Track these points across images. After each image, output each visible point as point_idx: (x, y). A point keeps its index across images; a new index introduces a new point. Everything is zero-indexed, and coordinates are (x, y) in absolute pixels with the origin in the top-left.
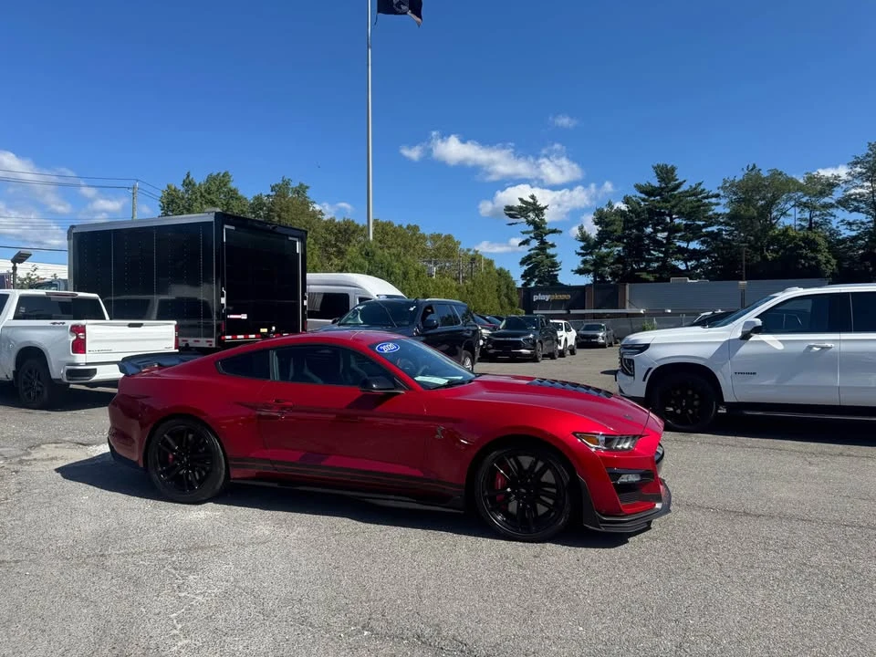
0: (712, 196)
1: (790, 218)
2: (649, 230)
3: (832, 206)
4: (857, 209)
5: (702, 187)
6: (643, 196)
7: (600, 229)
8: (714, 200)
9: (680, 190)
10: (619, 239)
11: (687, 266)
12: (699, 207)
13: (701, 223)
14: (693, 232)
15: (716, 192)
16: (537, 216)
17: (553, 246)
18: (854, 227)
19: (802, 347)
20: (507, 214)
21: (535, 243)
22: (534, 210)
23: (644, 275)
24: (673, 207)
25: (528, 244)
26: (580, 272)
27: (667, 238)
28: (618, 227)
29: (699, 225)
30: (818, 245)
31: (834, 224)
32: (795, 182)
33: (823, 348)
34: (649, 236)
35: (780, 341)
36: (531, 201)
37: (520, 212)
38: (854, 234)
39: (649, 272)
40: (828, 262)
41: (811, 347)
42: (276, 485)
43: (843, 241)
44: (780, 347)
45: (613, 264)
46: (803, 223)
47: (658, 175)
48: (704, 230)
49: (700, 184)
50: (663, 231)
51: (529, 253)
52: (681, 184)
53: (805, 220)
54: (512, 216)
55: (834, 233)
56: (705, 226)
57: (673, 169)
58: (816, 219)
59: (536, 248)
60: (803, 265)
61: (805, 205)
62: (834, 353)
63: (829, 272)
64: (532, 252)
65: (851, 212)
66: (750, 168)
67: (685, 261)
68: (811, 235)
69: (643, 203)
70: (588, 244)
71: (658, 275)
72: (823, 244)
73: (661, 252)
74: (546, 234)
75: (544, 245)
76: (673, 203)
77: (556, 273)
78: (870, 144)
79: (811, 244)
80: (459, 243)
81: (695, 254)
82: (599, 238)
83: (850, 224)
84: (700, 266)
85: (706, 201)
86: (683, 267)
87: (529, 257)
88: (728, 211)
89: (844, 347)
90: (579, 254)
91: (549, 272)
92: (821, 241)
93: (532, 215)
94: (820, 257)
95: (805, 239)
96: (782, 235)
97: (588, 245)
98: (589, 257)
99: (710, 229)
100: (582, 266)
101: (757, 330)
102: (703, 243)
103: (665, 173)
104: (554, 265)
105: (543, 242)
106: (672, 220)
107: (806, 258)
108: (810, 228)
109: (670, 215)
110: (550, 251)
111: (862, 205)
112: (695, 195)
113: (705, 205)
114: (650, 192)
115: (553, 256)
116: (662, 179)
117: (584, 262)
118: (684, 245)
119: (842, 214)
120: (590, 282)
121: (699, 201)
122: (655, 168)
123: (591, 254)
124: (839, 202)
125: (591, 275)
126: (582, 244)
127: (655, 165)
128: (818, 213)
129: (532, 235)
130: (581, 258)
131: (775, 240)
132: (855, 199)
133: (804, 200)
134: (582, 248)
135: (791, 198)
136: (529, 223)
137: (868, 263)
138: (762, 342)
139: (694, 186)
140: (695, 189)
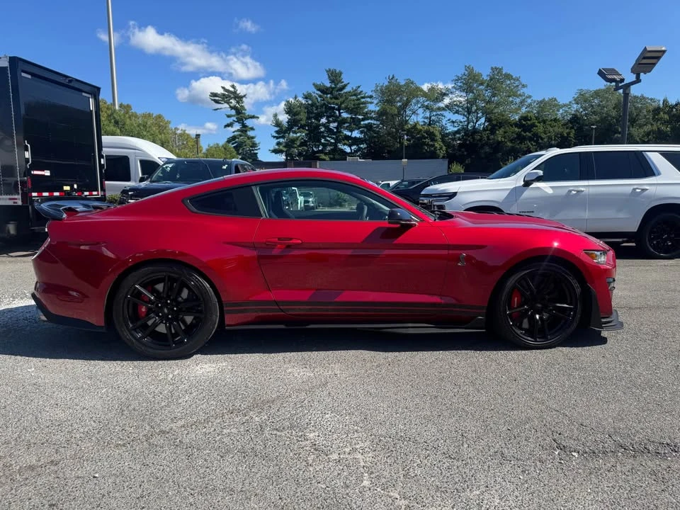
0: (368, 97)
1: (417, 117)
2: (324, 120)
3: (443, 109)
4: (457, 112)
5: (360, 90)
6: (319, 93)
7: (289, 117)
8: (369, 100)
9: (345, 91)
10: (302, 127)
11: (351, 150)
12: (359, 104)
13: (360, 117)
14: (355, 124)
15: (371, 94)
16: (238, 102)
17: (252, 129)
18: (456, 124)
19: (565, 192)
20: (212, 100)
21: (237, 127)
22: (235, 98)
23: (323, 156)
24: (342, 103)
25: (232, 127)
26: (276, 151)
27: (337, 128)
28: (303, 116)
29: (359, 119)
30: (435, 136)
31: (444, 122)
32: (422, 90)
33: (578, 191)
34: (324, 125)
35: (551, 187)
36: (232, 89)
37: (223, 100)
38: (456, 129)
39: (326, 154)
40: (441, 148)
41: (570, 191)
42: (282, 326)
43: (448, 134)
44: (550, 191)
45: (300, 146)
46: (426, 121)
47: (329, 77)
48: (362, 123)
49: (359, 87)
50: (334, 122)
51: (233, 134)
52: (346, 85)
53: (427, 118)
54: (217, 102)
55: (443, 128)
56: (363, 120)
57: (341, 73)
58: (433, 118)
59: (238, 131)
60: (426, 150)
61: (427, 107)
62: (585, 195)
63: (441, 155)
64: (236, 133)
65: (454, 113)
66: (391, 77)
67: (350, 146)
68: (432, 130)
69: (319, 99)
70: (281, 129)
71: (332, 156)
72: (439, 137)
73: (333, 138)
74: (246, 119)
75: (245, 129)
76: (341, 100)
77: (256, 152)
78: (466, 66)
79: (431, 135)
80: (170, 122)
81: (356, 141)
82: (289, 125)
83: (453, 122)
84: (359, 149)
85: (363, 100)
86: (348, 150)
87: (234, 138)
88: (378, 109)
89: (592, 190)
90: (274, 137)
91: (250, 151)
92: (437, 133)
93: (233, 102)
94: (437, 145)
95: (428, 132)
96: (412, 128)
97: (281, 131)
98: (281, 140)
99: (366, 122)
100: (277, 147)
101: (539, 179)
102: (361, 132)
103: (335, 76)
104: (254, 145)
105: (244, 126)
106: (340, 113)
107: (428, 145)
108: (430, 124)
109: (339, 110)
110: (250, 133)
111: (460, 109)
112: (355, 95)
113: (363, 103)
114: (324, 90)
115: (253, 138)
116: (332, 81)
117: (278, 144)
118: (349, 134)
119: (449, 115)
120: (283, 160)
121: (358, 99)
122: (327, 71)
123: (283, 137)
124: (447, 106)
125: (284, 154)
126: (277, 129)
127: (328, 69)
128: (435, 113)
129: (235, 119)
130: (276, 141)
131: (409, 132)
132: (456, 105)
133: (426, 104)
134: (277, 132)
135: (418, 102)
136: (232, 108)
137: (463, 150)
138: (538, 188)
139: (355, 88)
140: (356, 90)
